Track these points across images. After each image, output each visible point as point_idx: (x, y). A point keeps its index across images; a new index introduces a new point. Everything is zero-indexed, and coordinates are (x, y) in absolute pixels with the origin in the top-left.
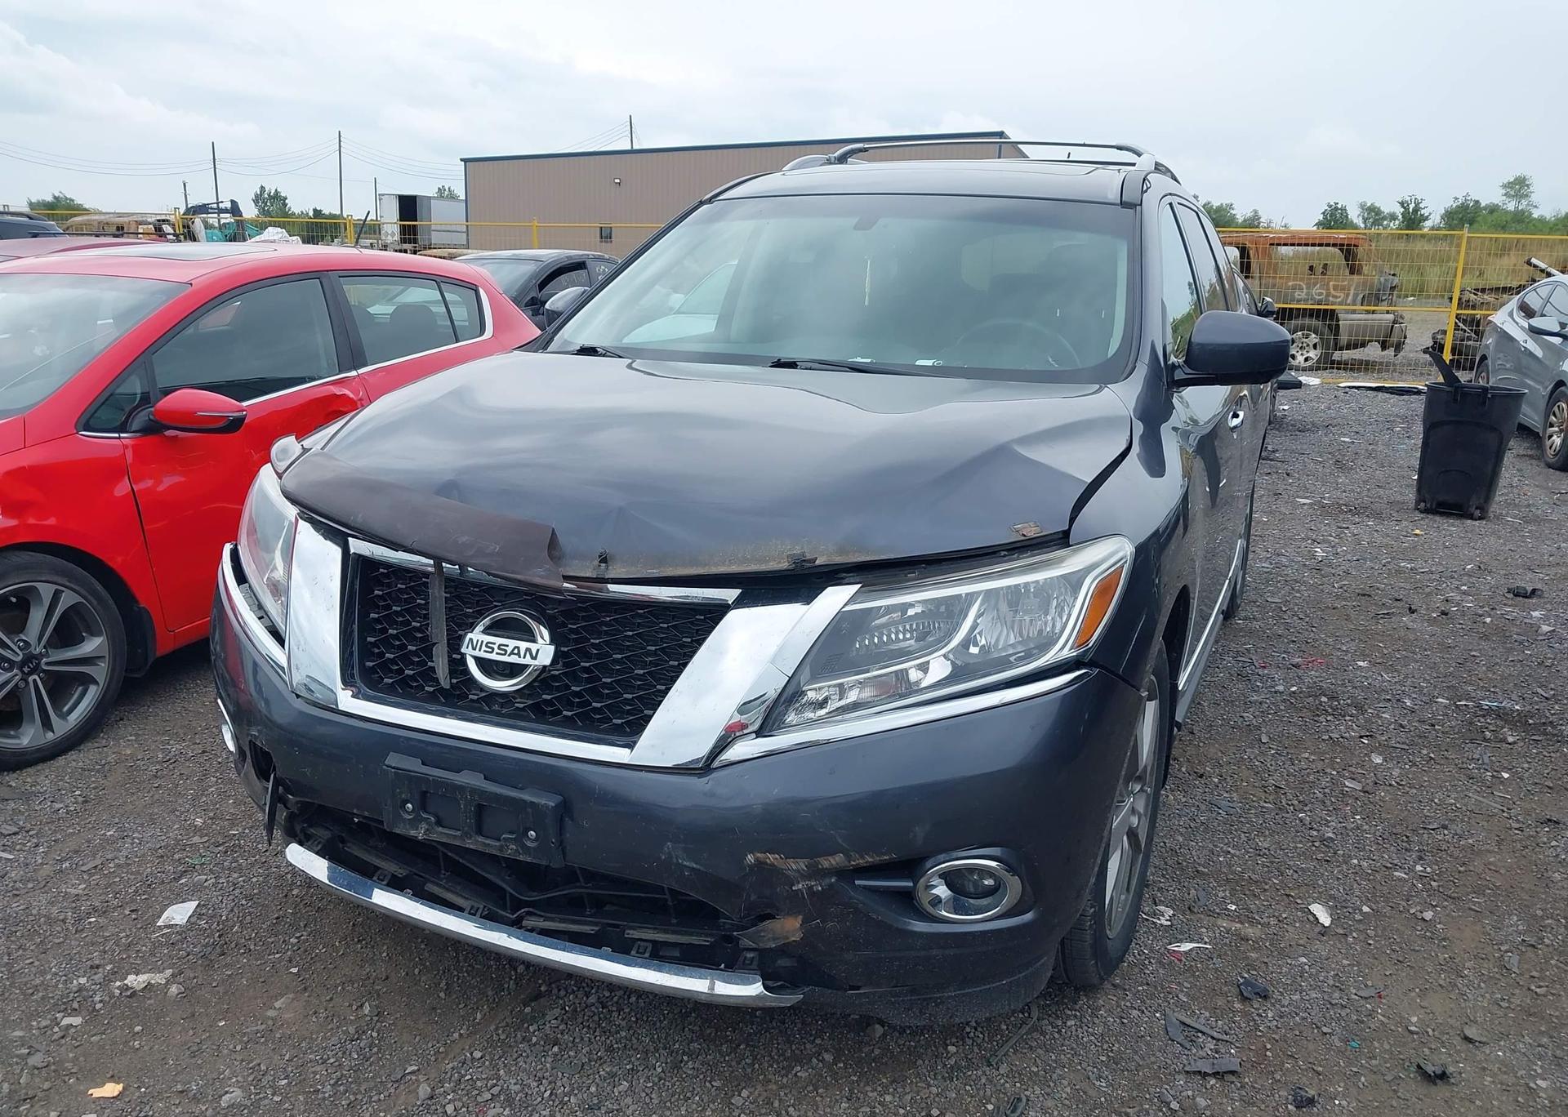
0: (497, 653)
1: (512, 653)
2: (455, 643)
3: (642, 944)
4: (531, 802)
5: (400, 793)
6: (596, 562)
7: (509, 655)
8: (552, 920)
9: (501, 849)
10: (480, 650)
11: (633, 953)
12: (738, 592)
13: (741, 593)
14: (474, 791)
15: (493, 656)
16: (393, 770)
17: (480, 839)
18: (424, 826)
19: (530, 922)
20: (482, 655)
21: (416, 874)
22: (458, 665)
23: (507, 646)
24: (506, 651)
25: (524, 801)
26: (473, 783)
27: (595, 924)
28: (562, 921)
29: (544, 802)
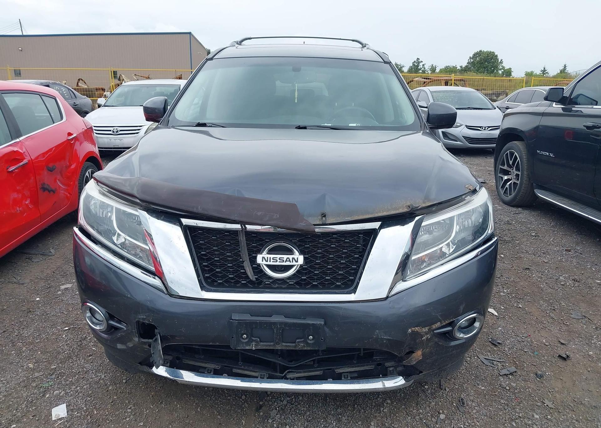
0: (279, 262)
1: (286, 261)
2: (253, 260)
3: (345, 374)
4: (312, 324)
5: (241, 331)
6: (320, 217)
7: (285, 262)
8: (300, 372)
9: (296, 346)
10: (270, 261)
11: (343, 378)
12: (380, 223)
13: (381, 224)
14: (281, 323)
15: (278, 263)
16: (237, 321)
17: (284, 344)
18: (254, 343)
19: (290, 376)
20: (271, 263)
21: (226, 366)
22: (258, 269)
23: (283, 258)
24: (283, 260)
25: (309, 324)
26: (280, 320)
27: (321, 370)
28: (305, 372)
29: (319, 323)
